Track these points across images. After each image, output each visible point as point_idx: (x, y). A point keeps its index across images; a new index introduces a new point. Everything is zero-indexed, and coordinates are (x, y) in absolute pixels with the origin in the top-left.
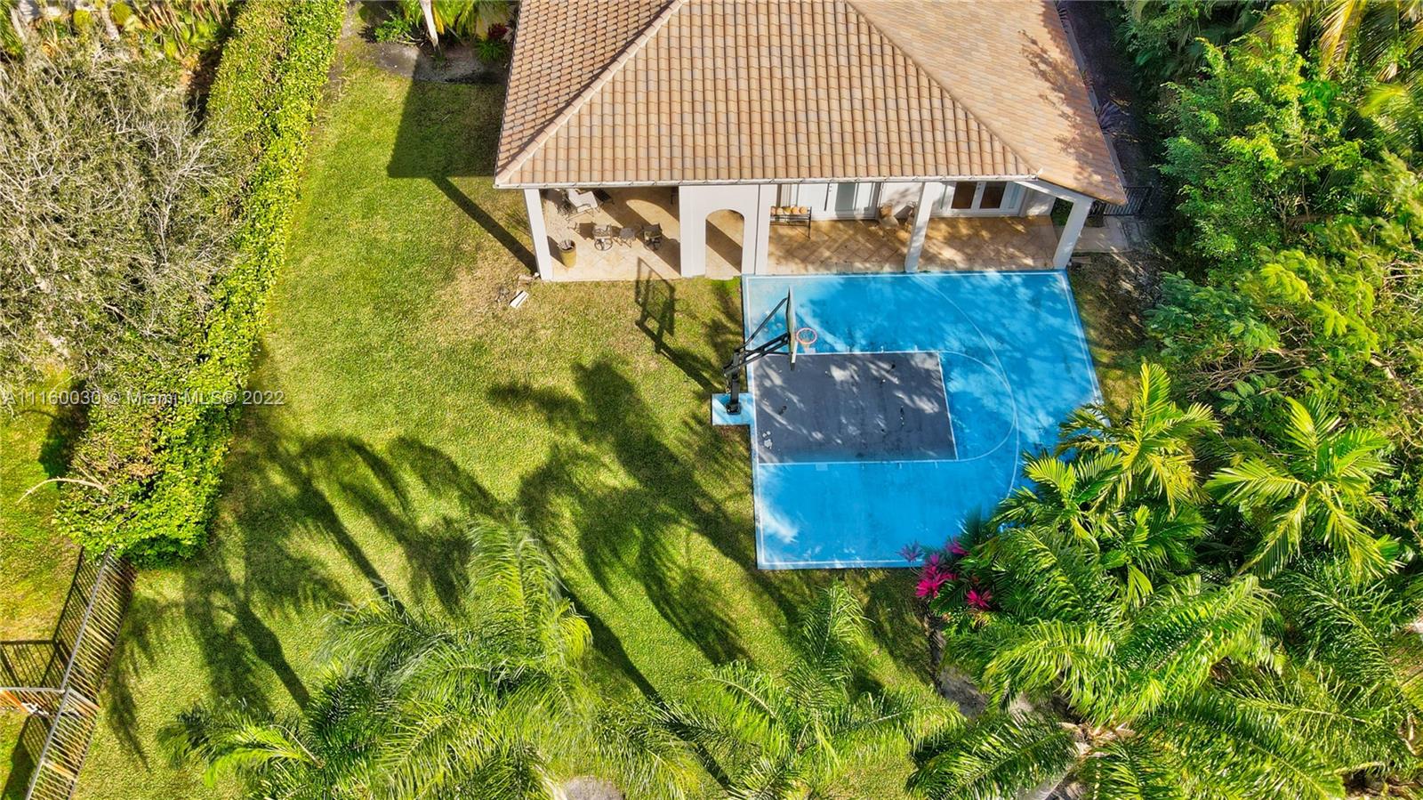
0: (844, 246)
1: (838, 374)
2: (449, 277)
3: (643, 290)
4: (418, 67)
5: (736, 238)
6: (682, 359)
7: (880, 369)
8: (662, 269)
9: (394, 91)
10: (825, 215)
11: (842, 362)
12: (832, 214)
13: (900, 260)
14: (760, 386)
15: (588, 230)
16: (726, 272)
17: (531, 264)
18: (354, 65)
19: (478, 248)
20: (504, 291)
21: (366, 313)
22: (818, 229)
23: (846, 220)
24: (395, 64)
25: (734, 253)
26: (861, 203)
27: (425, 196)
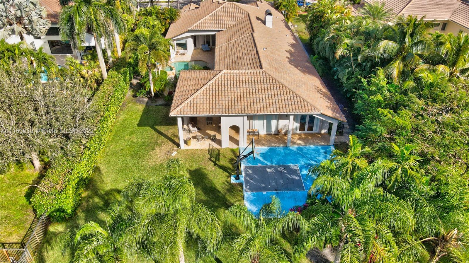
0: (269, 140)
1: (268, 170)
2: (153, 149)
3: (210, 151)
4: (147, 102)
5: (237, 139)
6: (221, 167)
7: (281, 169)
8: (215, 146)
9: (140, 108)
10: (263, 133)
11: (270, 167)
12: (265, 133)
13: (285, 144)
14: (246, 173)
15: (195, 137)
16: (235, 147)
17: (178, 145)
18: (129, 102)
19: (162, 142)
20: (169, 152)
21: (128, 158)
22: (261, 137)
23: (269, 134)
24: (141, 102)
25: (237, 142)
26: (273, 129)
27: (148, 131)
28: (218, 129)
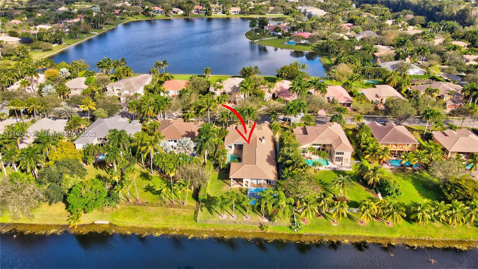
0: (257, 186)
2: (223, 187)
3: (240, 188)
4: (220, 171)
6: (242, 192)
8: (242, 187)
9: (217, 173)
10: (255, 183)
13: (262, 187)
15: (235, 184)
17: (230, 186)
18: (213, 171)
19: (225, 185)
20: (228, 188)
21: (216, 189)
22: (255, 185)
23: (257, 184)
24: (217, 171)
25: (247, 186)
26: (259, 183)
27: (221, 181)
28: (242, 182)
